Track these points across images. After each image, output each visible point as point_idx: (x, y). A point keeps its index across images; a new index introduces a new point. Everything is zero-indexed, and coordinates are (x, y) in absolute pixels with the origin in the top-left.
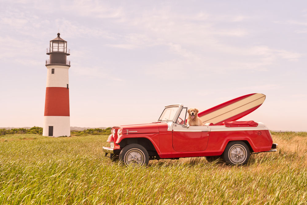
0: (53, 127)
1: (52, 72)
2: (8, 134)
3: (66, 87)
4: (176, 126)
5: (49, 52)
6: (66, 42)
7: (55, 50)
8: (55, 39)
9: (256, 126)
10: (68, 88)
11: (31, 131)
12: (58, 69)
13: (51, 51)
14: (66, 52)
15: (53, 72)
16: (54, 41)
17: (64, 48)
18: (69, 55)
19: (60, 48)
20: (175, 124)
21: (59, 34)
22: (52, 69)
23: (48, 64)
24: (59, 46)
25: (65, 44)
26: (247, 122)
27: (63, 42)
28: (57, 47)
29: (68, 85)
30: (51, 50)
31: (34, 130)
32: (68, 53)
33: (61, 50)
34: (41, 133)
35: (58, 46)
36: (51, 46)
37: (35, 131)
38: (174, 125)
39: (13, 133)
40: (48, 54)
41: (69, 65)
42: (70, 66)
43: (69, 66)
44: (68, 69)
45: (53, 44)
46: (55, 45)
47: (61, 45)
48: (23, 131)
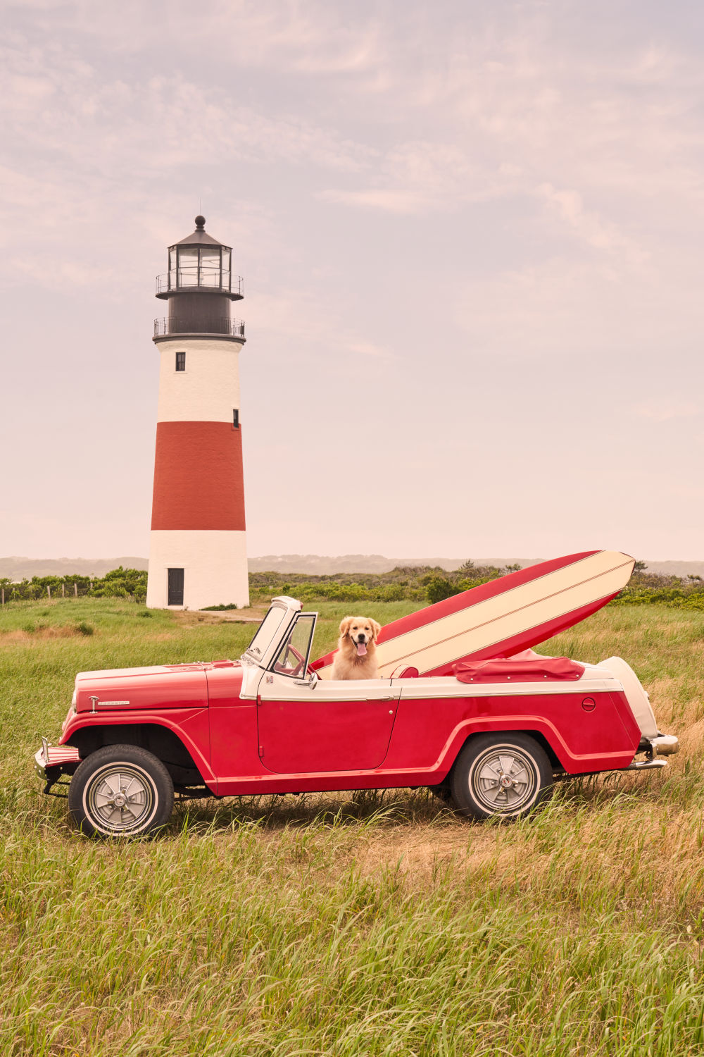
0: (182, 570)
1: (178, 363)
2: (17, 597)
3: (230, 419)
4: (270, 680)
5: (165, 290)
6: (229, 249)
7: (189, 281)
8: (187, 239)
9: (577, 679)
10: (236, 424)
11: (107, 584)
12: (201, 353)
13: (174, 287)
14: (230, 287)
15: (180, 364)
16: (181, 248)
17: (221, 274)
18: (239, 297)
19: (207, 274)
20: (269, 674)
21: (200, 222)
22: (178, 354)
23: (161, 333)
24: (204, 264)
25: (226, 257)
26: (543, 665)
27: (217, 249)
28: (196, 270)
29: (236, 412)
30: (173, 282)
31: (120, 581)
32: (234, 291)
33: (210, 281)
34: (141, 596)
35: (199, 268)
36: (174, 265)
37: (122, 585)
38: (264, 679)
39: (38, 595)
40: (161, 296)
41: (238, 335)
42: (245, 341)
43: (242, 341)
44: (238, 351)
45: (182, 258)
46: (188, 260)
47: (210, 261)
48: (79, 586)
